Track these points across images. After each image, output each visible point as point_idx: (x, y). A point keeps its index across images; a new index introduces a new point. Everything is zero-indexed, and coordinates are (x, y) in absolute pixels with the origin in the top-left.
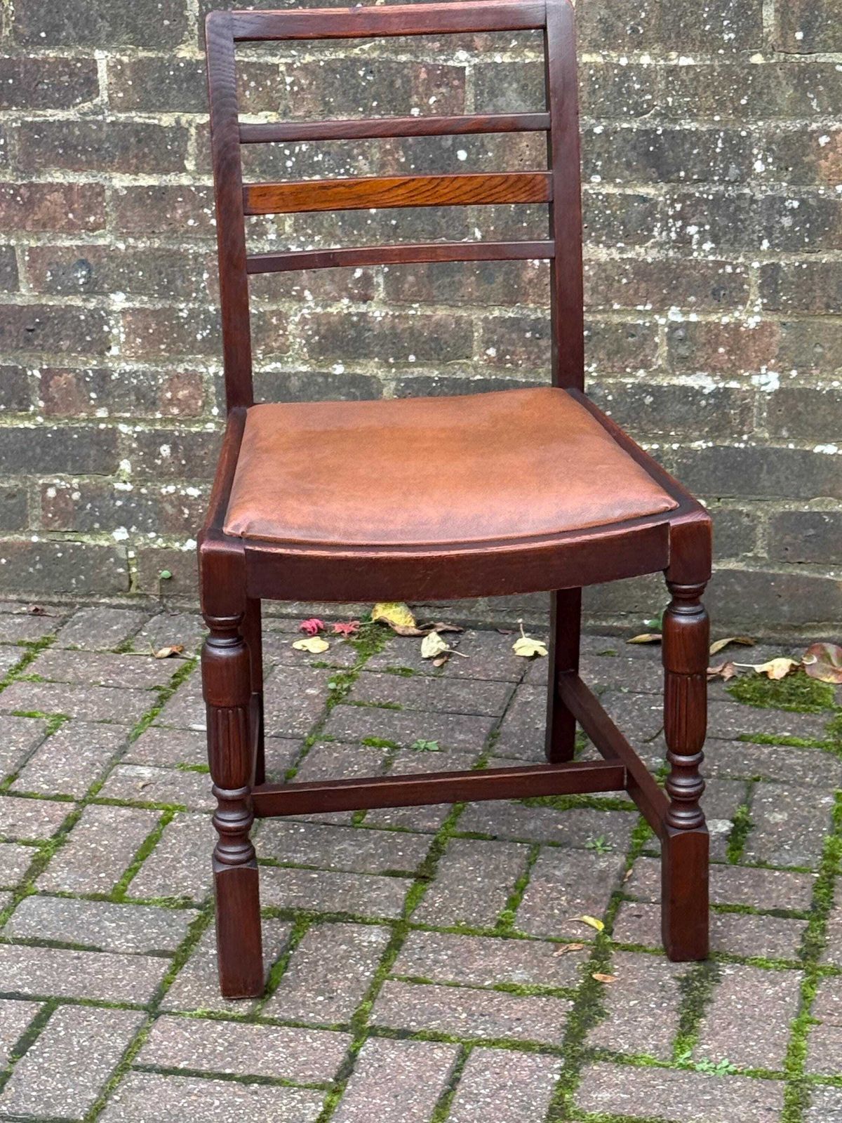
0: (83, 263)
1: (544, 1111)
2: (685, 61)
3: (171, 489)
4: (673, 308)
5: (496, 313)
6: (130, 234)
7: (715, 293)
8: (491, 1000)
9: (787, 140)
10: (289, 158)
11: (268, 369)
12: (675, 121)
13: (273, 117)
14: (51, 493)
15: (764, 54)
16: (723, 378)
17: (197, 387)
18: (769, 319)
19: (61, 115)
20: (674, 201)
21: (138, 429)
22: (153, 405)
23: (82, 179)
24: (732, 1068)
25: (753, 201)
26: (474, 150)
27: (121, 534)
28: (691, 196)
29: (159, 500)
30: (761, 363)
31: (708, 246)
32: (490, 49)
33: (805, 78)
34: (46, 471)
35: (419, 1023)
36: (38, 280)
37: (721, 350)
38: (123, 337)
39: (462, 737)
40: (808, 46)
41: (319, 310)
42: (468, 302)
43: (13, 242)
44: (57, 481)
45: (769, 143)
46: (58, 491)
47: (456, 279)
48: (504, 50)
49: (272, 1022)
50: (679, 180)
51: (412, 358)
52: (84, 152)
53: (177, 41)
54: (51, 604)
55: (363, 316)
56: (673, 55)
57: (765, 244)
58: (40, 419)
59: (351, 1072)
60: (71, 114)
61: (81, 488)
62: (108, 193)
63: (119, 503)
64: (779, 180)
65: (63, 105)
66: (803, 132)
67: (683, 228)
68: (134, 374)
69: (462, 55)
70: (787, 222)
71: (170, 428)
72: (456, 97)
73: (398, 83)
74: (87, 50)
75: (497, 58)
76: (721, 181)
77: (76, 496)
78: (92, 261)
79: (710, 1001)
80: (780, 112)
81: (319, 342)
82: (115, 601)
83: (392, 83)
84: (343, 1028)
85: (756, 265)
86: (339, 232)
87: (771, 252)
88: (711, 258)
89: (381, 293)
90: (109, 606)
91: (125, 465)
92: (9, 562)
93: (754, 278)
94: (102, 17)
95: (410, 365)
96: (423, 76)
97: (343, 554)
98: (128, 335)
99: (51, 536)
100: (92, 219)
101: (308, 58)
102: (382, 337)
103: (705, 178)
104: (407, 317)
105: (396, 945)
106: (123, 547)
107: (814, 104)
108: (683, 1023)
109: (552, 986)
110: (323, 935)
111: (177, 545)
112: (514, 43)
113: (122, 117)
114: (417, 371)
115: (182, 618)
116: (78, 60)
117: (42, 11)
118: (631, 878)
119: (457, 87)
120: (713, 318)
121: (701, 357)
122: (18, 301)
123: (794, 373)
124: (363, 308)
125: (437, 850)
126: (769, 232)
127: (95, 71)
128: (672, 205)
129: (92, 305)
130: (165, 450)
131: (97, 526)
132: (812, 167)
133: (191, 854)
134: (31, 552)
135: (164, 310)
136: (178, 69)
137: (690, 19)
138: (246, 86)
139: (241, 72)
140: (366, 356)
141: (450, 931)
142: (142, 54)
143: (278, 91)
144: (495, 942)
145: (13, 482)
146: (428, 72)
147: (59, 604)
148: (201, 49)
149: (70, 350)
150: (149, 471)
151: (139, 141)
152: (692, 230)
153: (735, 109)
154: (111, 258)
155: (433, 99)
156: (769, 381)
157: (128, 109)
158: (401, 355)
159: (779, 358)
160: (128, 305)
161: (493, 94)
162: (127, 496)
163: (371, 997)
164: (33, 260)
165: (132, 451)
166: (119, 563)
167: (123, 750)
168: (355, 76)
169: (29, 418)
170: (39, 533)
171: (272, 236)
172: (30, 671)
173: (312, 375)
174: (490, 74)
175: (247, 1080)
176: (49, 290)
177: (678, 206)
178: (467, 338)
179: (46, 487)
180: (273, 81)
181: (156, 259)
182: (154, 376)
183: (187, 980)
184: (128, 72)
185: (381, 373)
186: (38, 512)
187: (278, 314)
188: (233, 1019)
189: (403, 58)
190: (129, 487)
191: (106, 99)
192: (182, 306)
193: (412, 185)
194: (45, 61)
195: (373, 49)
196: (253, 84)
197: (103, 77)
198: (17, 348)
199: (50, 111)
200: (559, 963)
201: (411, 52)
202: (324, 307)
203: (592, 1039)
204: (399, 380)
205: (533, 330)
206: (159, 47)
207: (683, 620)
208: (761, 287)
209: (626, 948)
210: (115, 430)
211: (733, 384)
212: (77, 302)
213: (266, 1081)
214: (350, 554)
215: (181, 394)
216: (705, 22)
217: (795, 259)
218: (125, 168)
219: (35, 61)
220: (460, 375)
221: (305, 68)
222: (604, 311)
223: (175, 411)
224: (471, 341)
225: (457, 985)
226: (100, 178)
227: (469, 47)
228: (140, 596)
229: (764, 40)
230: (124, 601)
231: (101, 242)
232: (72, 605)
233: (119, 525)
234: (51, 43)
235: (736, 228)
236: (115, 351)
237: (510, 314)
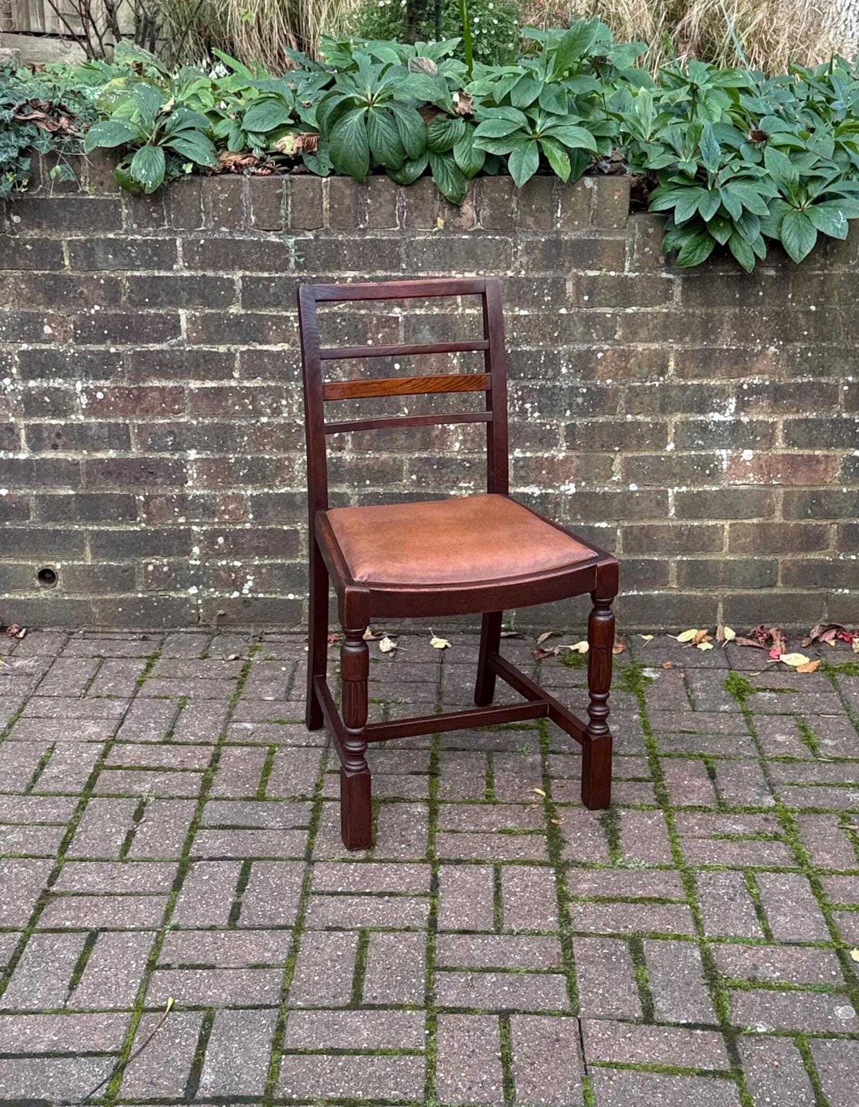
0: (171, 433)
1: (556, 897)
2: (523, 313)
3: (224, 562)
4: (517, 450)
5: (417, 455)
6: (200, 415)
7: (540, 440)
8: (500, 839)
9: (580, 355)
10: (296, 369)
11: (283, 491)
12: (518, 345)
13: (286, 346)
14: (151, 568)
15: (567, 308)
16: (544, 487)
17: (240, 503)
18: (570, 454)
19: (157, 347)
20: (517, 390)
21: (204, 528)
22: (213, 514)
23: (171, 384)
24: (647, 865)
25: (561, 389)
26: (404, 364)
27: (193, 590)
28: (526, 387)
29: (217, 570)
30: (566, 478)
31: (536, 415)
32: (413, 307)
33: (589, 321)
34: (147, 555)
35: (465, 855)
36: (143, 443)
37: (544, 472)
38: (195, 475)
39: (422, 695)
40: (590, 304)
42: (400, 450)
43: (127, 422)
44: (154, 561)
45: (570, 357)
46: (155, 566)
47: (394, 436)
48: (421, 307)
49: (381, 861)
50: (520, 378)
51: (368, 482)
52: (172, 368)
53: (230, 303)
54: (152, 634)
55: (339, 459)
56: (517, 309)
57: (568, 413)
58: (143, 525)
59: (438, 885)
60: (164, 346)
61: (169, 564)
62: (187, 392)
63: (192, 572)
64: (575, 377)
65: (158, 341)
66: (589, 350)
67: (523, 404)
68: (202, 496)
69: (397, 310)
70: (580, 400)
71: (223, 527)
72: (393, 334)
73: (360, 326)
74: (174, 309)
75: (418, 312)
76: (544, 379)
77: (166, 569)
78: (176, 431)
79: (620, 830)
80: (576, 340)
82: (189, 630)
83: (356, 326)
84: (423, 861)
85: (563, 424)
87: (571, 417)
88: (538, 421)
89: (349, 446)
90: (186, 633)
91: (196, 550)
92: (123, 610)
93: (562, 432)
94: (183, 290)
95: (366, 486)
96: (375, 322)
97: (422, 590)
98: (198, 474)
99: (150, 593)
100: (177, 407)
102: (350, 471)
103: (535, 377)
104: (365, 459)
105: (433, 813)
106: (195, 598)
107: (594, 335)
108: (610, 842)
109: (531, 828)
110: (389, 810)
111: (228, 595)
112: (427, 303)
113: (195, 347)
114: (371, 489)
115: (232, 637)
116: (169, 315)
117: (147, 287)
118: (549, 766)
119: (394, 328)
120: (540, 454)
121: (532, 476)
122: (131, 456)
123: (583, 484)
124: (339, 454)
125: (435, 759)
126: (570, 405)
127: (179, 321)
128: (516, 393)
129: (176, 457)
130: (221, 540)
131: (178, 586)
132: (593, 370)
133: (294, 771)
134: (138, 603)
135: (220, 459)
136: (229, 319)
137: (526, 289)
138: (270, 329)
139: (268, 321)
140: (341, 482)
141: (461, 803)
142: (207, 311)
143: (290, 332)
144: (490, 807)
145: (126, 563)
146: (378, 320)
147: (155, 633)
148: (243, 308)
149: (162, 484)
150: (211, 552)
151: (206, 361)
152: (528, 406)
153: (551, 339)
154: (188, 430)
155: (380, 335)
156: (570, 488)
157: (199, 343)
158: (361, 481)
159: (575, 476)
160: (198, 456)
161: (415, 331)
162: (197, 568)
163: (431, 842)
164: (140, 432)
165: (201, 541)
166: (193, 607)
167: (230, 715)
168: (335, 322)
169: (137, 524)
170: (143, 592)
171: (285, 415)
172: (154, 672)
174: (413, 321)
175: (381, 895)
176: (150, 449)
177: (520, 393)
178: (400, 470)
179: (147, 564)
180: (286, 326)
181: (215, 429)
182: (214, 497)
183: (322, 842)
184: (199, 321)
185: (349, 491)
186: (142, 579)
187: (289, 459)
188: (358, 861)
189: (363, 312)
190: (198, 563)
191: (185, 337)
192: (231, 456)
193: (414, 382)
194: (148, 315)
195: (345, 307)
196: (274, 328)
197: (184, 324)
198: (130, 483)
199: (151, 345)
200: (529, 815)
201: (368, 309)
203: (565, 854)
204: (360, 495)
205: (438, 464)
206: (218, 307)
207: (601, 619)
208: (565, 437)
209: (562, 805)
210: (189, 530)
211: (550, 491)
212: (167, 455)
213: (391, 894)
214: (426, 590)
215: (230, 507)
216: (534, 291)
217: (585, 421)
218: (197, 377)
219: (142, 315)
220: (396, 491)
222: (478, 452)
223: (227, 517)
224: (402, 471)
225: (477, 832)
226: (182, 383)
227: (401, 306)
228: (205, 626)
229: (567, 301)
230: (195, 629)
231: (182, 420)
232: (162, 633)
233: (192, 585)
234: (152, 305)
235: (552, 404)
236: (190, 483)
237: (425, 455)
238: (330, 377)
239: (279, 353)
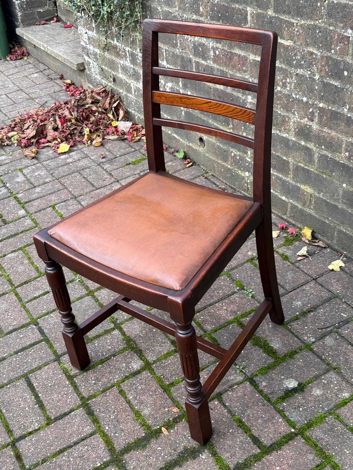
5: (350, 140)
6: (253, 76)
8: (128, 416)
10: (294, 60)
11: (284, 135)
13: (291, 43)
23: (242, 54)
26: (350, 72)
27: (247, 174)
34: (232, 147)
35: (100, 411)
41: (299, 120)
42: (342, 132)
43: (227, 71)
44: (234, 151)
46: (234, 154)
47: (339, 122)
49: (72, 383)
51: (323, 147)
53: (268, 8)
55: (310, 126)
59: (61, 418)
61: (239, 155)
62: (248, 60)
63: (247, 164)
69: (350, 31)
72: (345, 48)
73: (329, 38)
74: (246, 6)
77: (238, 158)
81: (298, 131)
83: (327, 38)
84: (82, 398)
86: (306, 93)
89: (316, 120)
91: (249, 153)
92: (223, 171)
95: (322, 149)
96: (336, 37)
99: (232, 167)
100: (244, 68)
101: (303, 22)
102: (315, 136)
104: (323, 131)
105: (136, 373)
106: (247, 178)
109: (149, 422)
110: (126, 356)
114: (324, 152)
116: (243, 10)
118: (232, 390)
119: (346, 45)
124: (311, 123)
127: (247, 15)
129: (244, 98)
131: (242, 169)
134: (228, 170)
136: (267, 18)
139: (284, 23)
140: (310, 141)
141: (155, 378)
142: (259, 11)
143: (293, 33)
144: (160, 391)
145: (225, 147)
146: (338, 36)
148: (274, 12)
155: (338, 48)
158: (320, 145)
160: (252, 101)
163: (104, 390)
166: (246, 182)
168: (315, 32)
169: (229, 129)
170: (230, 165)
171: (288, 89)
173: (296, 142)
175: (38, 402)
178: (340, 146)
179: (232, 152)
180: (292, 29)
184: (255, 17)
185: (314, 149)
186: (230, 159)
187: (288, 117)
188: (67, 375)
189: (331, 28)
190: (250, 160)
191: (250, 25)
194: (235, 8)
195: (323, 22)
196: (286, 29)
197: (249, 17)
201: (334, 27)
202: (301, 119)
204: (319, 154)
206: (263, 9)
212: (240, 95)
213: (41, 406)
218: (253, 52)
219: (233, 8)
220: (337, 159)
221: (301, 25)
224: (342, 147)
225: (128, 402)
226: (247, 54)
232: (235, 190)
233: (247, 171)
238: (310, 71)
239: (288, 46)
